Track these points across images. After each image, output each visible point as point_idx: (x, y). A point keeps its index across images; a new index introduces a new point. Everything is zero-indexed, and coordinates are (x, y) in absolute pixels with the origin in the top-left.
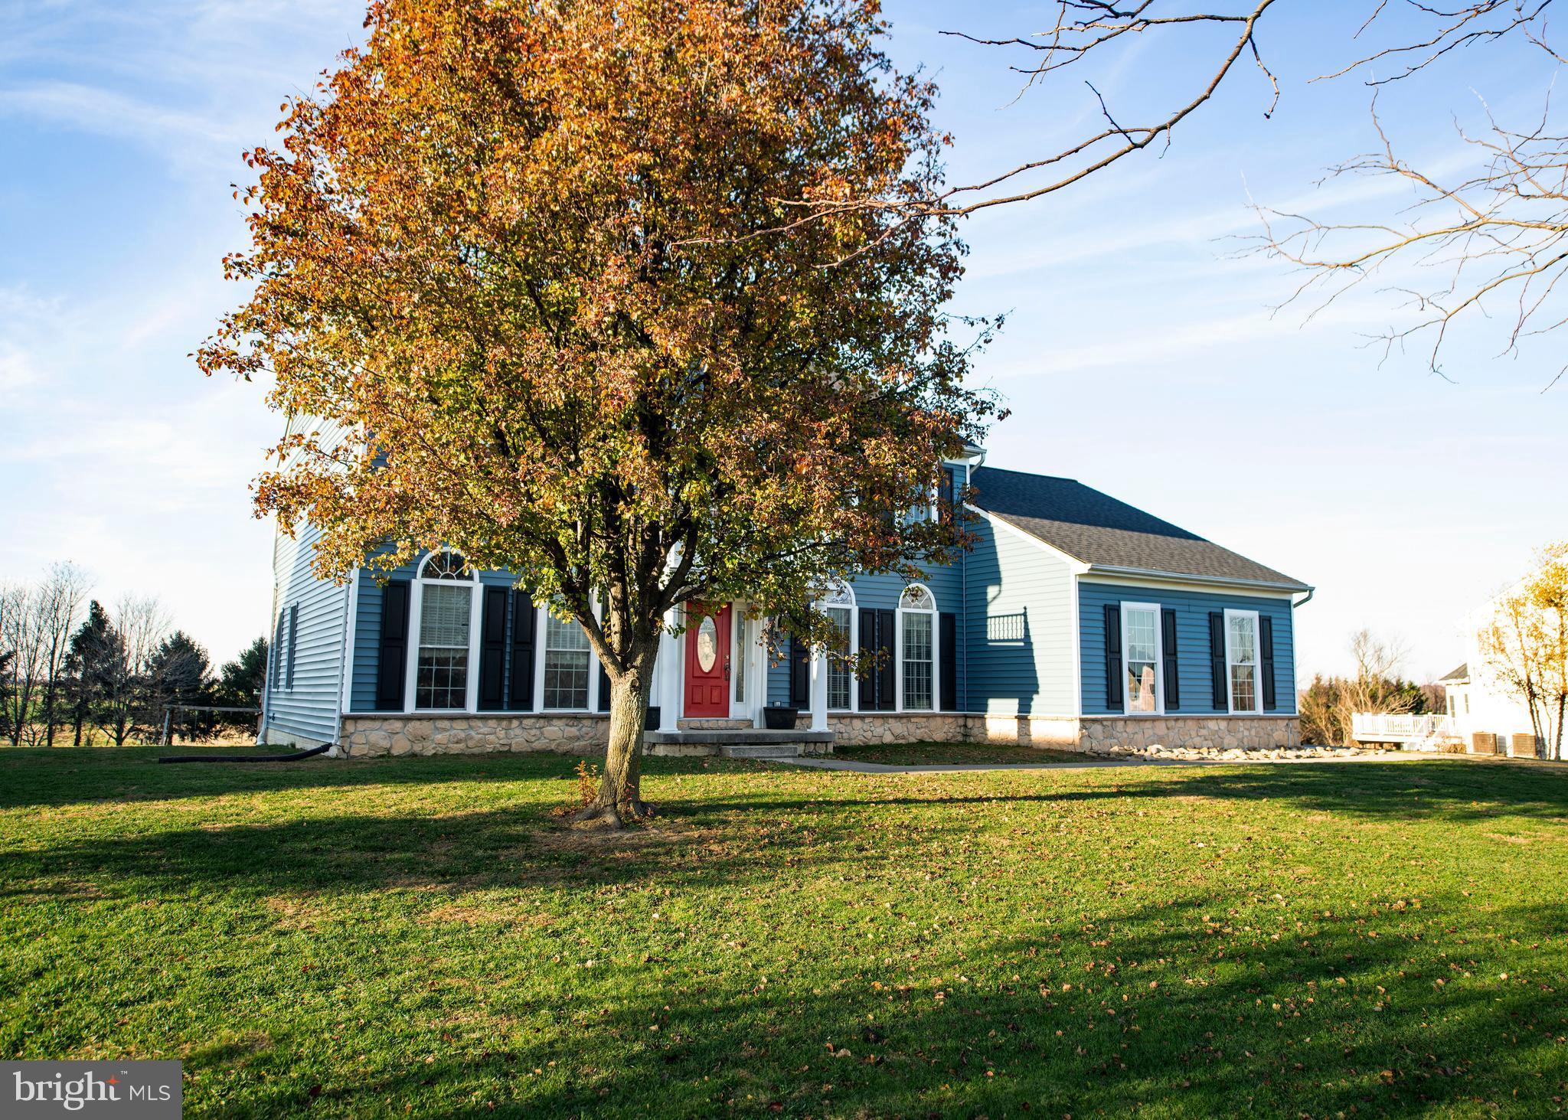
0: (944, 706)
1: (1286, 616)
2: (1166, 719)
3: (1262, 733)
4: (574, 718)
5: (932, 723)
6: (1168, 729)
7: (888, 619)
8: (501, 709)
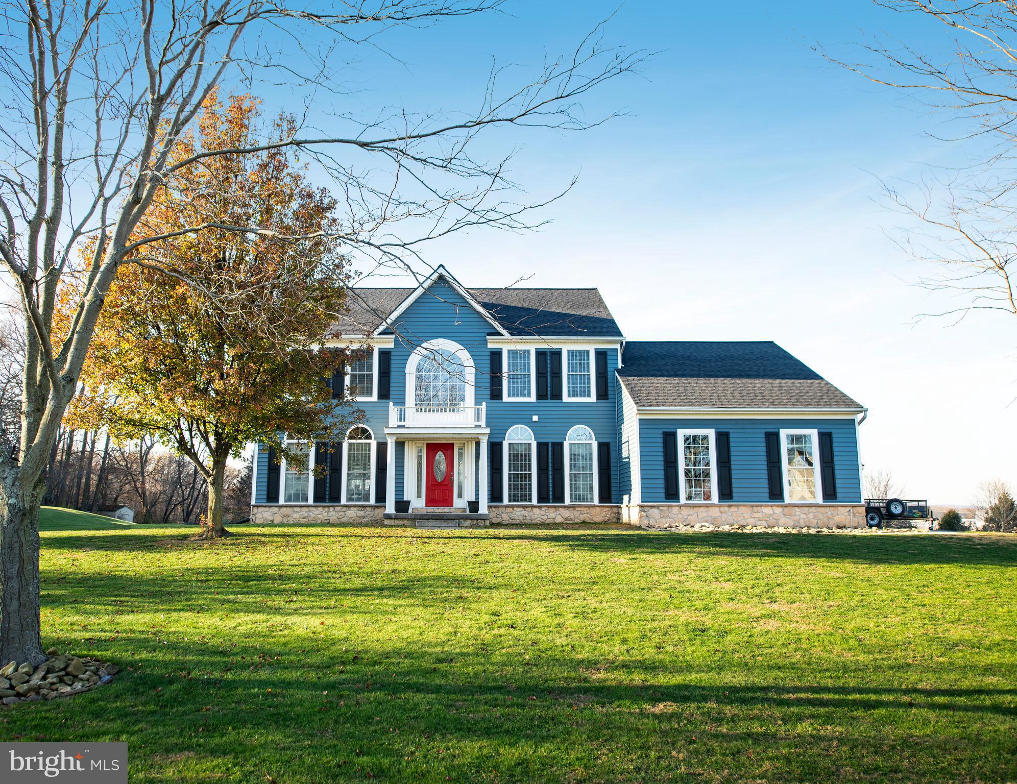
0: (601, 500)
1: (850, 431)
2: (720, 507)
3: (821, 516)
4: (362, 506)
5: (593, 511)
6: (721, 513)
7: (558, 447)
8: (325, 502)
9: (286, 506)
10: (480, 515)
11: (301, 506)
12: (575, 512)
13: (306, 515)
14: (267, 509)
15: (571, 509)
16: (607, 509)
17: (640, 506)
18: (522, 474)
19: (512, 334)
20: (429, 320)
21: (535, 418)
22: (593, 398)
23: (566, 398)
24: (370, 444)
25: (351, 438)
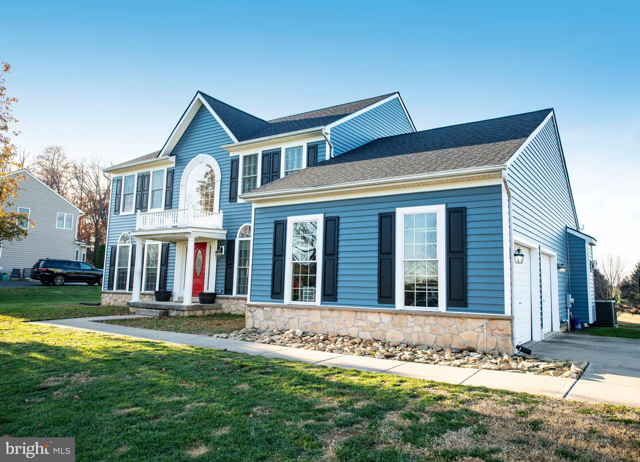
2: (321, 309)
4: (151, 295)
6: (322, 318)
11: (123, 294)
13: (125, 299)
14: (108, 295)
17: (248, 306)
19: (239, 141)
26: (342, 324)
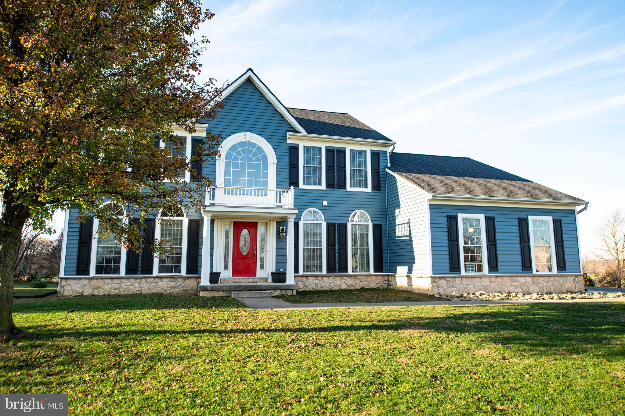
0: (376, 270)
1: (573, 219)
2: (489, 277)
3: (556, 284)
4: (174, 277)
5: (369, 279)
6: (491, 282)
7: (343, 227)
8: (137, 274)
9: (97, 279)
10: (288, 285)
11: (112, 278)
12: (356, 280)
13: (117, 286)
14: (76, 281)
15: (353, 278)
16: (380, 277)
17: (432, 278)
18: (314, 249)
19: (308, 133)
20: (237, 115)
21: (325, 203)
22: (369, 189)
23: (349, 188)
24: (182, 221)
25: (164, 214)
26: (504, 285)
